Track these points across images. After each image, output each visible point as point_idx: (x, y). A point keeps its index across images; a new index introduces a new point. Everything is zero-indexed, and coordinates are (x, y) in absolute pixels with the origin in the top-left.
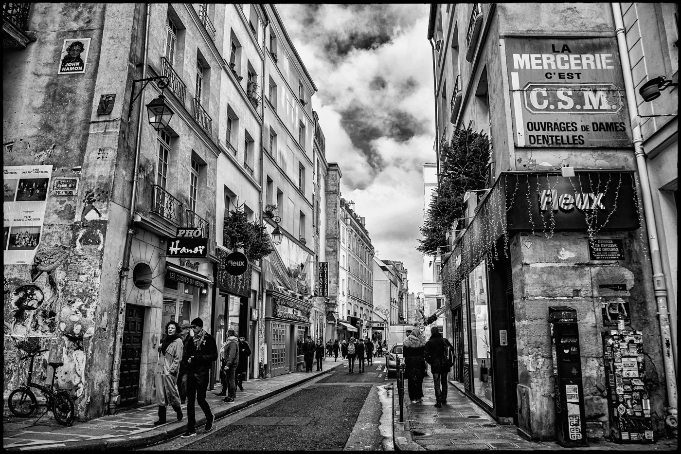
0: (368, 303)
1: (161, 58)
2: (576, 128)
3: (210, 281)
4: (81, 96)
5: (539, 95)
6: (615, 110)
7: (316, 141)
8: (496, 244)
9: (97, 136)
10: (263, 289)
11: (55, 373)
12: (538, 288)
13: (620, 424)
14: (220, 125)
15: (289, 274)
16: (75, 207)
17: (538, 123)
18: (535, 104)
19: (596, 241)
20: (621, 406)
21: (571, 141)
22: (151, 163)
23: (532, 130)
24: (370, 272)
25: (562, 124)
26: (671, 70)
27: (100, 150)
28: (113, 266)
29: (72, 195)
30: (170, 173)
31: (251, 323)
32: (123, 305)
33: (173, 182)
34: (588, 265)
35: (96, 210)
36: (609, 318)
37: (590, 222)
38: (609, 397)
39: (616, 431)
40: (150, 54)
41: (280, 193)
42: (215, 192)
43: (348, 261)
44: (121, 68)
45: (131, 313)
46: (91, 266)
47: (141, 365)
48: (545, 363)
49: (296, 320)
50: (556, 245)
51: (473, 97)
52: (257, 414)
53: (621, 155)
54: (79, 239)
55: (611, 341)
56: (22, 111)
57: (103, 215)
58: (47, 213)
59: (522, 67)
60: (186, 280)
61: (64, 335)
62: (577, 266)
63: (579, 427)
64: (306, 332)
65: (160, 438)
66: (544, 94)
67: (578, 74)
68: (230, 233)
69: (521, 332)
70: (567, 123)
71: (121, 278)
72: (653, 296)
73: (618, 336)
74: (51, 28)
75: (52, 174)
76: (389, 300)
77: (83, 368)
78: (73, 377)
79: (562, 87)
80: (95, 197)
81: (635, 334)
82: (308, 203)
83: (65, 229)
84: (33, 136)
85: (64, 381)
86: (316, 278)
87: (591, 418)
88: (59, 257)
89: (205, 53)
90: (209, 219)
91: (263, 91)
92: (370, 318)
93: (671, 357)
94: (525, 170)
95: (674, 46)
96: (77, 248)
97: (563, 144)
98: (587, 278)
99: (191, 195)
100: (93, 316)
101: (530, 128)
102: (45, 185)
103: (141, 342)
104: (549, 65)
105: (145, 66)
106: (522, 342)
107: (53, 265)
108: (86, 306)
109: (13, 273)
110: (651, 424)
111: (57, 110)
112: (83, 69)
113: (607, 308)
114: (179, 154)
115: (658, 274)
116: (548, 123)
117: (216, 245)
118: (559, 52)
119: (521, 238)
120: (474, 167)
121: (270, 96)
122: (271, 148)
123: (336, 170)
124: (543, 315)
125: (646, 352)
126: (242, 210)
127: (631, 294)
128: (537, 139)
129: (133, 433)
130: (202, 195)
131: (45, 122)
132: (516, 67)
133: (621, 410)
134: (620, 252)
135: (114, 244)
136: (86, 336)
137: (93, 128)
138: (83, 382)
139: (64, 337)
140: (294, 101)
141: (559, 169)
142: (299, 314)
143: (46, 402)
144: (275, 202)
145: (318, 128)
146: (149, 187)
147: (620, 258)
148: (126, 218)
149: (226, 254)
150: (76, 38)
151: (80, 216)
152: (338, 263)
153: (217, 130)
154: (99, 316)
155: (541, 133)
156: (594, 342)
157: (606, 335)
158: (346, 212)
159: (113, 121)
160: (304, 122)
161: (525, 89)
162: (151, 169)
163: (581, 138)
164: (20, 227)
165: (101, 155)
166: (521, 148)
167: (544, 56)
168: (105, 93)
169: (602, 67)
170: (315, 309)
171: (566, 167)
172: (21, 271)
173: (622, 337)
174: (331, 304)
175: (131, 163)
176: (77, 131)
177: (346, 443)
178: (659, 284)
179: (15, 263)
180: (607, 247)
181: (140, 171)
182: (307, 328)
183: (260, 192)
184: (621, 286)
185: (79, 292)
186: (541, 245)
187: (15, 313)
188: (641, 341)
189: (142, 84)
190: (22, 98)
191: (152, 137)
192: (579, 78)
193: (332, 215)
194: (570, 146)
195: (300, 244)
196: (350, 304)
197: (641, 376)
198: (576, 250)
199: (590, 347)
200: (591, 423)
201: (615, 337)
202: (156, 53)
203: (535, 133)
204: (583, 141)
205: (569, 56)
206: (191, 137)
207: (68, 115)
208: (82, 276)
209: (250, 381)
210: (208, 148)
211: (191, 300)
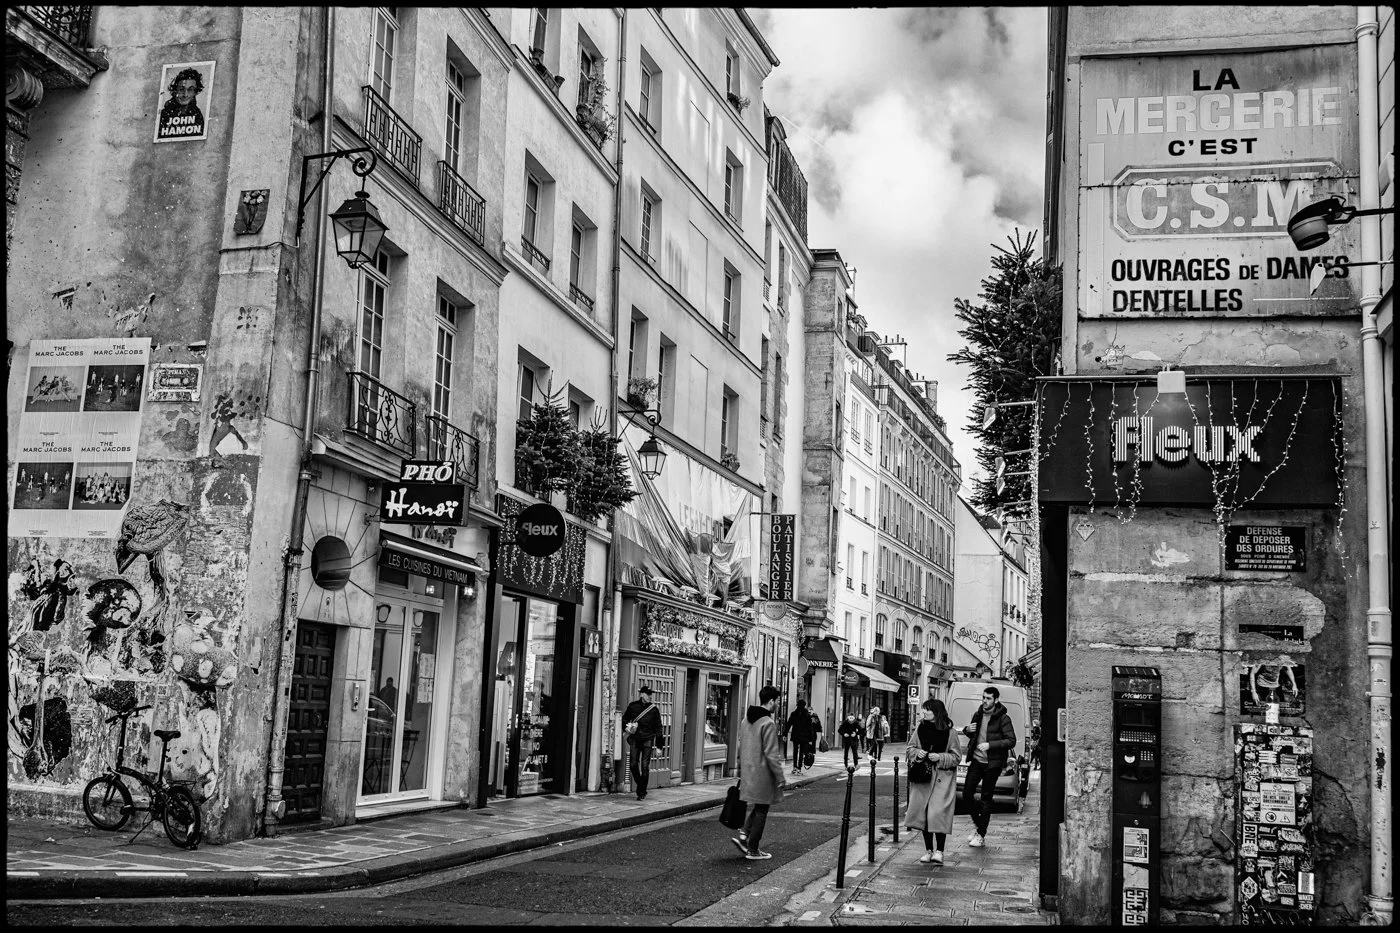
0: (940, 613)
1: (363, 88)
2: (1227, 271)
3: (482, 569)
4: (200, 190)
5: (1149, 197)
7: (776, 198)
9: (235, 282)
10: (615, 583)
11: (165, 750)
12: (1099, 624)
13: (1242, 918)
14: (507, 205)
15: (690, 546)
16: (198, 425)
17: (1138, 262)
18: (1139, 222)
19: (1243, 531)
20: (1249, 880)
21: (1211, 303)
22: (347, 326)
23: (1123, 278)
24: (947, 531)
25: (1195, 264)
27: (242, 310)
28: (271, 546)
29: (191, 401)
30: (389, 338)
31: (582, 661)
32: (290, 623)
33: (394, 356)
34: (1218, 580)
35: (237, 433)
36: (1256, 696)
37: (1220, 491)
38: (1236, 863)
40: (339, 86)
41: (667, 347)
42: (493, 369)
43: (881, 502)
44: (278, 132)
45: (307, 637)
46: (230, 547)
47: (328, 745)
48: (1103, 781)
49: (703, 658)
50: (1149, 536)
53: (1333, 332)
54: (205, 492)
55: (1239, 746)
56: (88, 223)
57: (250, 445)
58: (144, 437)
59: (1115, 131)
60: (425, 566)
61: (180, 678)
62: (1191, 581)
63: (1145, 913)
64: (733, 688)
65: (354, 880)
66: (1162, 191)
67: (1249, 142)
68: (530, 458)
70: (1207, 261)
71: (288, 568)
72: (1363, 656)
73: (1258, 735)
74: (135, 39)
75: (151, 356)
76: (999, 608)
77: (215, 744)
78: (198, 760)
79: (1205, 174)
80: (236, 408)
81: (1296, 734)
82: (749, 363)
83: (179, 470)
84: (112, 277)
85: (181, 766)
86: (768, 553)
88: (168, 526)
89: (466, 43)
90: (481, 429)
91: (620, 97)
92: (944, 655)
96: (203, 510)
97: (1191, 308)
98: (1213, 608)
99: (439, 379)
100: (234, 645)
101: (1119, 275)
102: (138, 379)
103: (327, 698)
104: (1181, 121)
105: (327, 118)
107: (158, 542)
108: (221, 624)
109: (84, 555)
111: (155, 221)
112: (202, 130)
114: (409, 294)
115: (1379, 608)
116: (1161, 262)
117: (496, 487)
118: (1208, 88)
119: (1072, 518)
120: (1020, 346)
121: (644, 101)
122: (646, 233)
123: (833, 270)
124: (1103, 683)
126: (564, 399)
127: (1314, 648)
128: (1130, 299)
129: (305, 867)
131: (134, 247)
132: (1101, 129)
133: (1248, 889)
134: (1294, 556)
135: (273, 503)
136: (221, 682)
137: (228, 264)
138: (217, 771)
139: (181, 684)
140: (711, 104)
142: (713, 643)
143: (151, 803)
144: (652, 372)
145: (785, 161)
146: (342, 377)
147: (1296, 568)
148: (295, 448)
149: (521, 505)
150: (186, 61)
151: (208, 445)
152: (835, 512)
153: (499, 220)
154: (245, 644)
155: (1143, 284)
156: (1215, 746)
159: (266, 248)
160: (739, 156)
161: (1117, 183)
162: (347, 339)
163: (1236, 295)
164: (93, 464)
165: (243, 322)
166: (1092, 319)
167: (1172, 100)
168: (249, 186)
169: (1311, 122)
170: (763, 630)
172: (97, 551)
173: (1265, 739)
174: (814, 618)
175: (302, 335)
176: (197, 267)
177: (698, 911)
178: (1375, 630)
179: (87, 536)
180: (1267, 543)
181: (322, 347)
182: (735, 679)
183: (612, 350)
184: (1289, 629)
185: (207, 597)
186: (1113, 534)
187: (88, 633)
188: (1309, 750)
189: (323, 164)
190: (86, 195)
192: (1249, 150)
193: (821, 388)
194: (1208, 314)
195: (722, 471)
196: (881, 617)
197: (1300, 824)
198: (1192, 547)
199: (1203, 756)
200: (1195, 913)
201: (1249, 738)
202: (350, 82)
203: (1127, 285)
204: (1239, 302)
205: (1232, 99)
206: (435, 250)
207: (177, 232)
208: (214, 565)
209: (575, 797)
210: (477, 267)
211: (438, 610)
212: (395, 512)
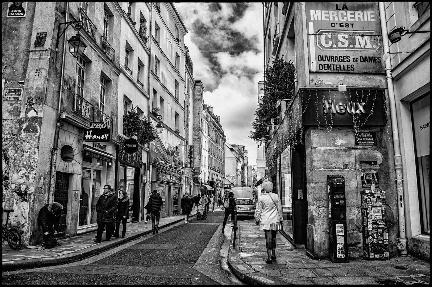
0: (221, 172)
1: (79, 8)
2: (349, 60)
3: (114, 157)
4: (23, 33)
5: (326, 38)
6: (375, 49)
7: (187, 66)
8: (296, 134)
9: (35, 61)
10: (150, 162)
11: (8, 216)
12: (321, 163)
13: (369, 249)
14: (121, 54)
15: (168, 153)
16: (21, 108)
17: (325, 56)
18: (324, 44)
19: (359, 134)
20: (370, 237)
21: (346, 68)
22: (73, 79)
23: (321, 61)
24: (223, 152)
25: (341, 57)
26: (410, 23)
27: (37, 70)
28: (46, 147)
29: (19, 100)
30: (86, 86)
31: (142, 184)
32: (54, 173)
33: (88, 92)
34: (354, 148)
35: (34, 110)
36: (366, 182)
37: (355, 121)
38: (363, 232)
39: (366, 253)
40: (71, 6)
41: (162, 100)
42: (117, 99)
43: (209, 145)
44: (50, 15)
45: (60, 177)
46: (32, 147)
47: (68, 211)
48: (324, 211)
49: (172, 183)
50: (334, 136)
51: (286, 38)
52: (143, 243)
53: (378, 78)
54: (23, 129)
55: (365, 197)
57: (39, 113)
59: (316, 19)
60: (97, 156)
61: (14, 192)
62: (346, 149)
63: (344, 250)
64: (179, 191)
65: (78, 257)
66: (330, 37)
67: (352, 24)
68: (127, 126)
69: (310, 191)
70: (344, 57)
71: (53, 154)
72: (394, 169)
73: (371, 193)
75: (5, 85)
76: (235, 170)
77: (27, 213)
78: (21, 219)
79: (341, 32)
80: (34, 101)
81: (381, 192)
82: (181, 107)
83: (14, 123)
85: (15, 221)
86: (186, 156)
87: (352, 245)
88: (10, 141)
89: (110, 5)
90: (113, 116)
91: (150, 32)
92: (223, 181)
93: (403, 207)
94: (315, 87)
95: (413, 7)
96: (22, 135)
97: (341, 70)
98: (353, 157)
99: (101, 101)
100: (34, 180)
101: (320, 60)
103: (67, 196)
104: (334, 18)
105: (67, 14)
106: (311, 197)
107: (6, 146)
108: (29, 173)
110: (388, 248)
111: (7, 42)
112: (24, 14)
113: (365, 176)
114: (92, 74)
115: (397, 155)
116: (331, 56)
117: (118, 134)
118: (340, 9)
119: (311, 131)
120: (284, 85)
121: (156, 35)
122: (156, 70)
123: (200, 85)
124: (324, 180)
125: (388, 204)
126: (136, 111)
127: (380, 168)
128: (324, 66)
129: (60, 254)
130: (108, 101)
132: (312, 19)
133: (370, 240)
134: (374, 141)
135: (47, 133)
136: (29, 192)
137: (32, 55)
138: (28, 222)
139: (14, 193)
140: (172, 39)
141: (337, 87)
142: (174, 179)
144: (158, 106)
145: (188, 57)
146: (71, 95)
147: (374, 144)
148: (55, 115)
149: (125, 139)
151: (24, 114)
152: (201, 146)
153: (119, 57)
154: (37, 179)
155: (327, 62)
156: (355, 198)
157: (363, 193)
158: (207, 113)
159: (46, 50)
160: (179, 54)
161: (317, 34)
162: (73, 83)
163: (352, 66)
165: (37, 74)
166: (313, 72)
167: (331, 12)
168: (40, 31)
169: (368, 20)
170: (185, 176)
171: (341, 85)
173: (373, 195)
174: (196, 172)
175: (58, 79)
176: (21, 57)
177: (197, 260)
178: (397, 161)
180: (366, 137)
181: (64, 85)
182: (179, 188)
183: (148, 99)
184: (374, 162)
185: (24, 164)
186: (324, 135)
188: (385, 197)
189: (65, 26)
191: (72, 62)
192: (352, 27)
193: (197, 115)
194: (345, 71)
195: (175, 134)
196: (209, 172)
197: (383, 219)
198: (346, 139)
199: (353, 201)
200: (351, 248)
201: (368, 194)
202: (75, 5)
203: (322, 63)
204: (353, 68)
205: (347, 13)
206: (100, 62)
207: (15, 46)
208: (26, 153)
209: (141, 222)
210: (112, 69)
211: (101, 170)
212: (88, 138)
